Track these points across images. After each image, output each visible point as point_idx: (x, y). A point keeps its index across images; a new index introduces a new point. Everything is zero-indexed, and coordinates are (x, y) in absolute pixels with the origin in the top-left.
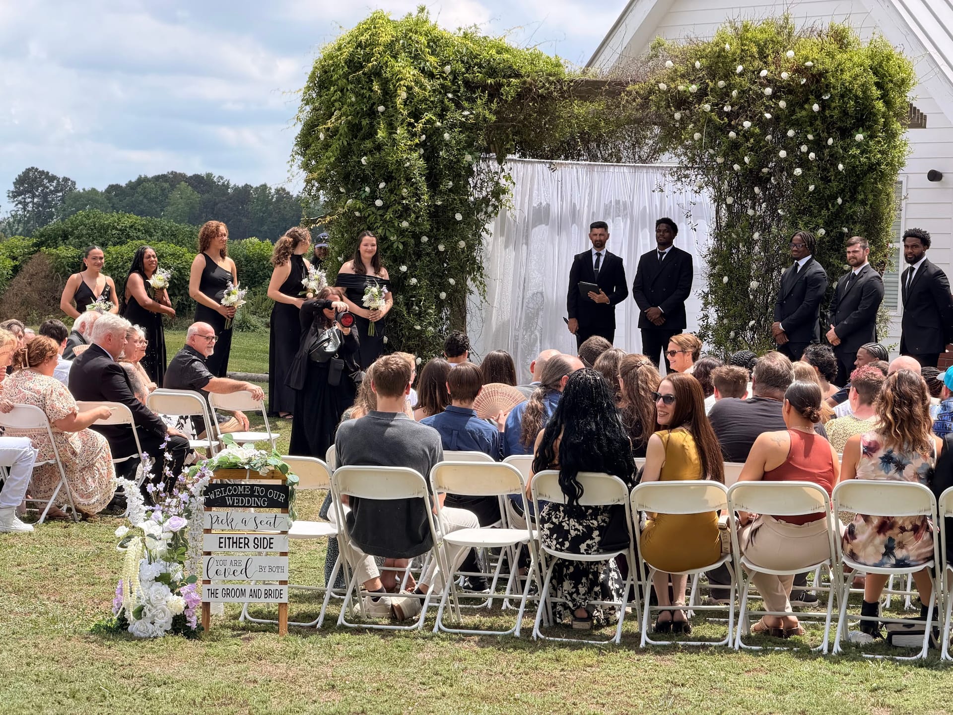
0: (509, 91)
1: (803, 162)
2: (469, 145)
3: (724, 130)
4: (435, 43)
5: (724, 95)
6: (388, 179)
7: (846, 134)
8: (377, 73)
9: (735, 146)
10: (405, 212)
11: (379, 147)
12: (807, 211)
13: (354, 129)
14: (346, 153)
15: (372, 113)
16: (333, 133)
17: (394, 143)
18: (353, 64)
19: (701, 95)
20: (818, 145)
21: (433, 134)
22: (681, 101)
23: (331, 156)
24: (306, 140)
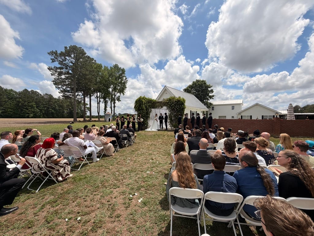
0: (152, 102)
1: (178, 108)
2: (149, 107)
3: (171, 105)
4: (146, 98)
5: (171, 102)
6: (142, 110)
7: (181, 105)
8: (141, 101)
9: (172, 106)
10: (144, 113)
11: (142, 107)
12: (178, 112)
13: (139, 105)
14: (138, 108)
15: (141, 104)
16: (137, 106)
17: (143, 107)
18: (139, 100)
19: (169, 102)
20: (179, 106)
21: (146, 106)
22: (167, 103)
23: (137, 108)
24: (135, 107)
